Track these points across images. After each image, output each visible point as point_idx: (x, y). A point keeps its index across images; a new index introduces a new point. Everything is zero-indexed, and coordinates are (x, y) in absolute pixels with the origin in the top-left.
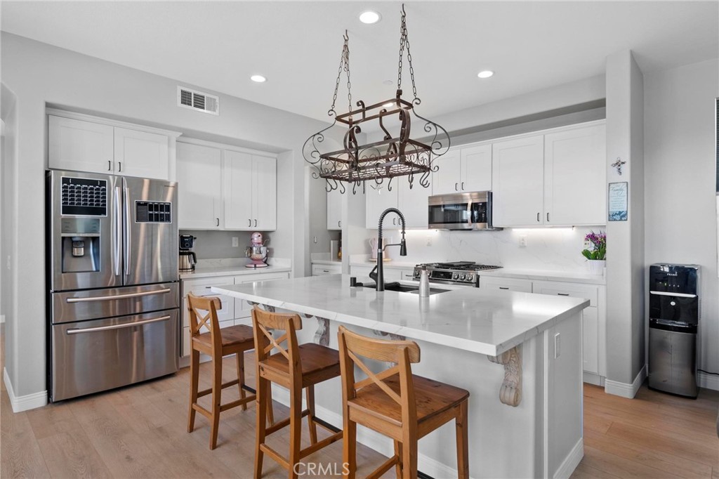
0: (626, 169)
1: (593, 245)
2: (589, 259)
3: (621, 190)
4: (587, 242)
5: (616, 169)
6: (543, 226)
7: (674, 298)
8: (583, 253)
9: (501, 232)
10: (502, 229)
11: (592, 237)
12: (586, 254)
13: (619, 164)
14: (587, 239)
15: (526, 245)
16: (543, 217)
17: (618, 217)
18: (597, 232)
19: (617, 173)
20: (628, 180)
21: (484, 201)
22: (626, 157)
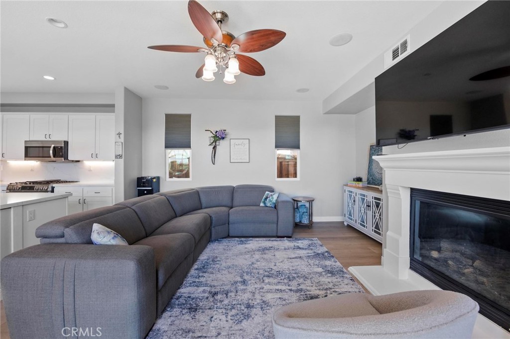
0: (122, 136)
3: (120, 145)
5: (118, 136)
6: (95, 160)
7: (146, 190)
9: (78, 163)
10: (79, 161)
13: (119, 134)
16: (94, 156)
17: (118, 157)
19: (118, 138)
20: (123, 142)
21: (61, 146)
22: (122, 131)
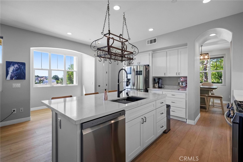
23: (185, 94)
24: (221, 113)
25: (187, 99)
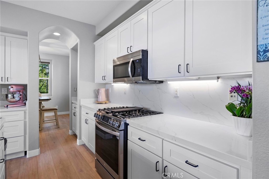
1: (240, 99)
2: (234, 115)
4: (233, 94)
8: (227, 107)
9: (161, 84)
11: (237, 89)
12: (231, 108)
14: (231, 92)
15: (179, 96)
16: (184, 69)
18: (244, 83)
21: (139, 58)
23: (23, 112)
24: (56, 127)
25: (27, 120)
